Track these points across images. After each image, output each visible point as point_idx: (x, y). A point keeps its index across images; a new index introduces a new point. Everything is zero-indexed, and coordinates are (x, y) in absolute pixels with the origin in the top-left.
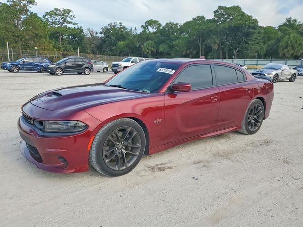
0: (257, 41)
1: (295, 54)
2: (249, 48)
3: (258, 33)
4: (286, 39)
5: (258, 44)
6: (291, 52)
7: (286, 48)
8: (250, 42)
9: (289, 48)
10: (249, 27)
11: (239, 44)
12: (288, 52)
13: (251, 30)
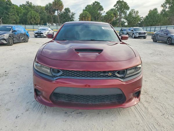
0: (13, 13)
1: (36, 23)
2: (10, 17)
3: (13, 8)
4: (29, 13)
5: (14, 15)
6: (34, 21)
7: (31, 19)
8: (9, 14)
9: (33, 19)
10: (7, 4)
11: (2, 14)
12: (33, 21)
13: (8, 6)
